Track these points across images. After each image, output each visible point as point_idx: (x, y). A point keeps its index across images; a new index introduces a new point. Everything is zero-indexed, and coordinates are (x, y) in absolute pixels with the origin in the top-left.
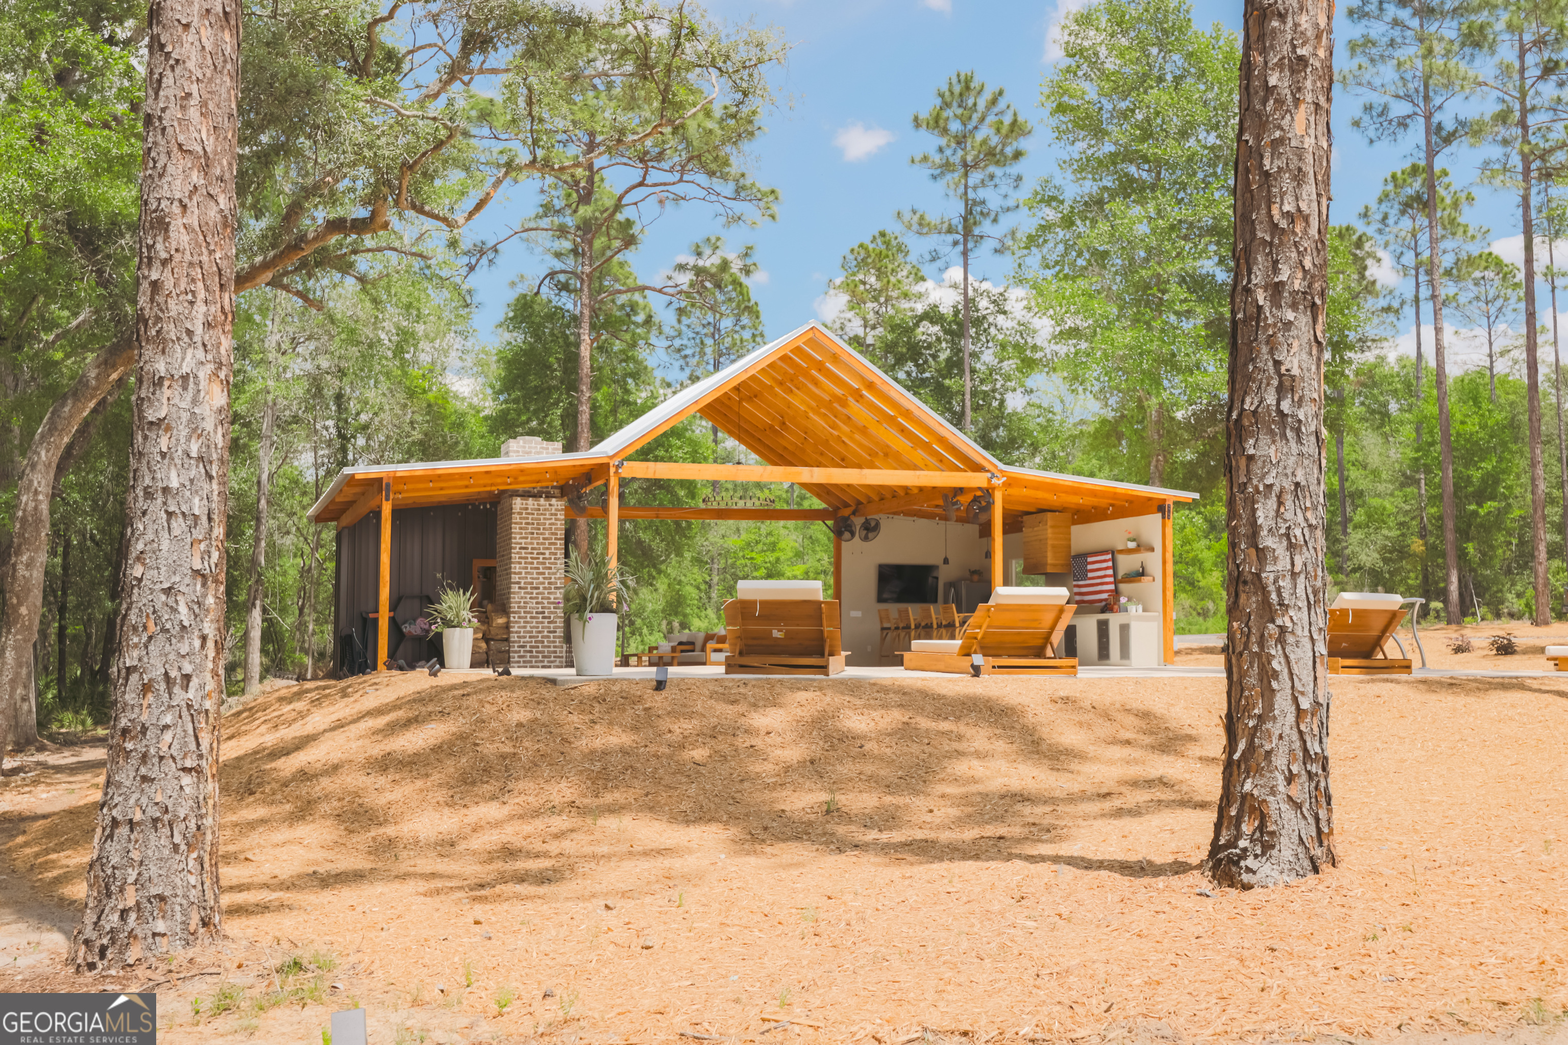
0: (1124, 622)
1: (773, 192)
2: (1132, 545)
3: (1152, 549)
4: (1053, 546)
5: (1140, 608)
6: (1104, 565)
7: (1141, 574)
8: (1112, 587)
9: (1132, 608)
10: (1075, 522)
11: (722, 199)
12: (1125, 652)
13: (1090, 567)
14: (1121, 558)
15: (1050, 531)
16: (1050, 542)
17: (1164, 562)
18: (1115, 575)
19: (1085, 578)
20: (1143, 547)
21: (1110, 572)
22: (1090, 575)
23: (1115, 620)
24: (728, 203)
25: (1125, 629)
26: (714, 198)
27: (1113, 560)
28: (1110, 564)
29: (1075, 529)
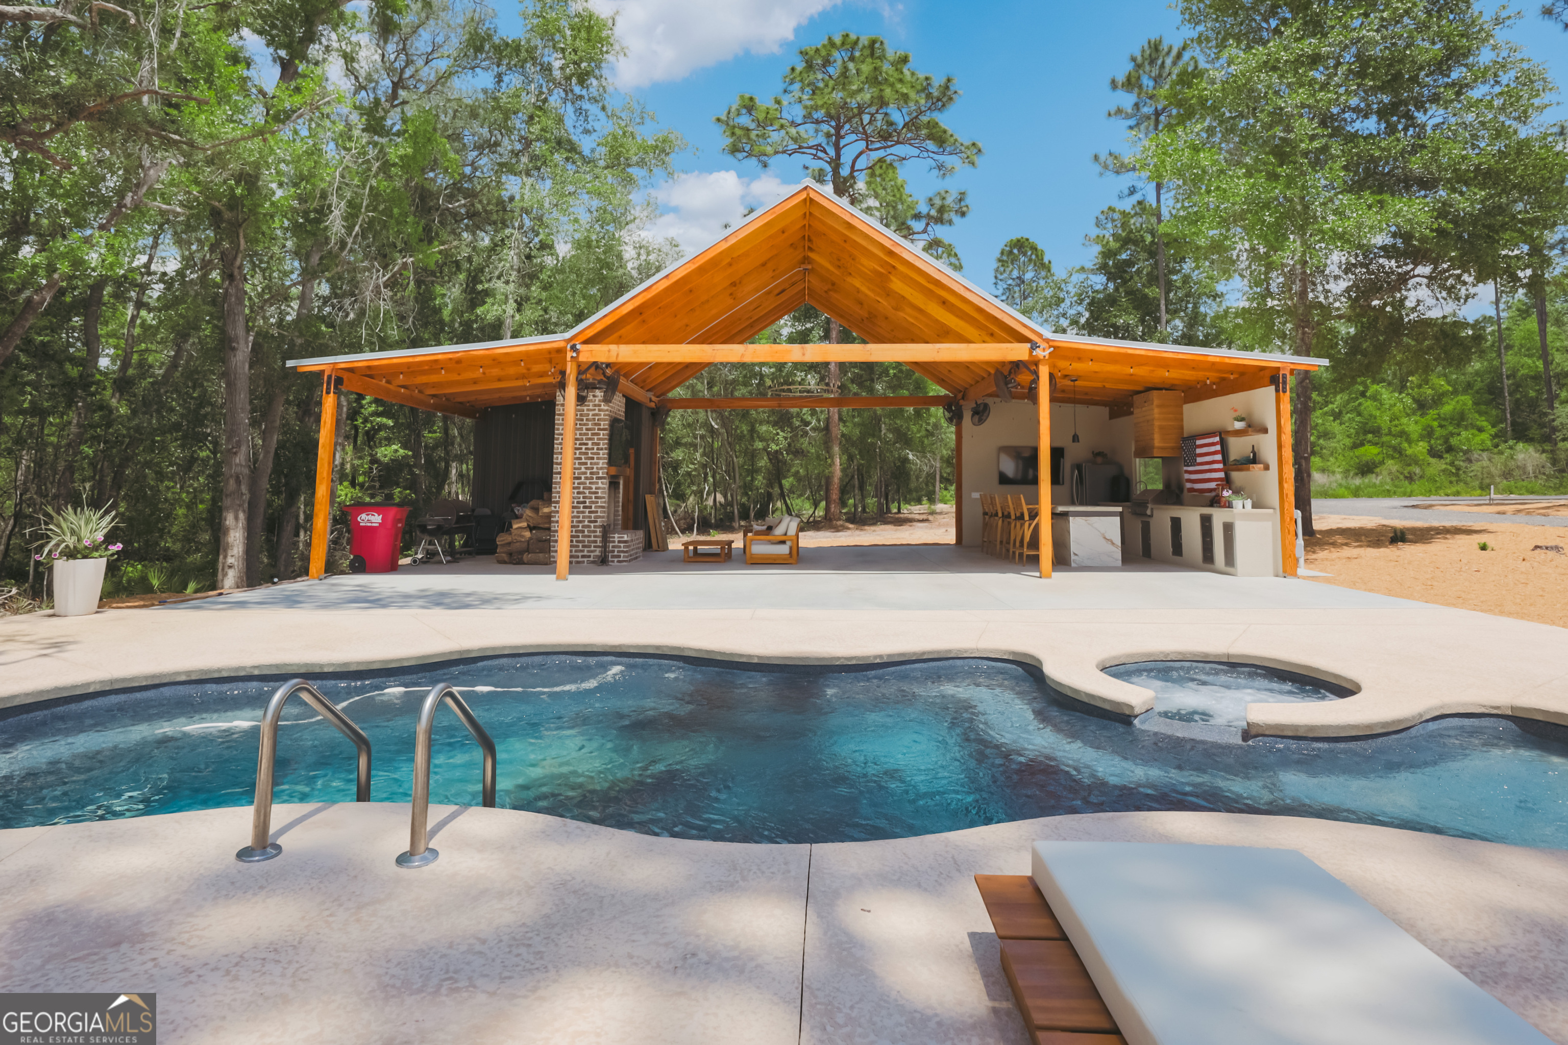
0: (1228, 520)
1: (974, 144)
2: (1239, 425)
3: (1265, 431)
4: (1161, 428)
5: (1249, 503)
6: (1213, 449)
7: (1254, 459)
8: (1221, 475)
9: (1238, 503)
10: (1186, 402)
11: (931, 155)
12: (1230, 559)
13: (1198, 451)
14: (1233, 441)
15: (1156, 411)
16: (1157, 423)
17: (1280, 447)
18: (1225, 460)
19: (1195, 464)
20: (1255, 427)
21: (1219, 457)
22: (1199, 460)
23: (1219, 517)
24: (936, 157)
25: (1228, 528)
26: (926, 154)
27: (1223, 443)
28: (1218, 448)
29: (1187, 408)
